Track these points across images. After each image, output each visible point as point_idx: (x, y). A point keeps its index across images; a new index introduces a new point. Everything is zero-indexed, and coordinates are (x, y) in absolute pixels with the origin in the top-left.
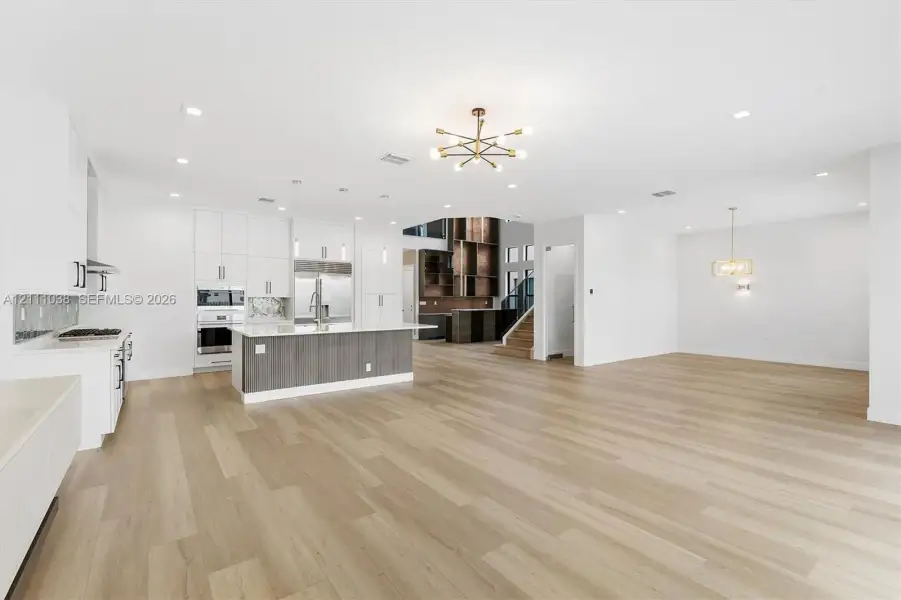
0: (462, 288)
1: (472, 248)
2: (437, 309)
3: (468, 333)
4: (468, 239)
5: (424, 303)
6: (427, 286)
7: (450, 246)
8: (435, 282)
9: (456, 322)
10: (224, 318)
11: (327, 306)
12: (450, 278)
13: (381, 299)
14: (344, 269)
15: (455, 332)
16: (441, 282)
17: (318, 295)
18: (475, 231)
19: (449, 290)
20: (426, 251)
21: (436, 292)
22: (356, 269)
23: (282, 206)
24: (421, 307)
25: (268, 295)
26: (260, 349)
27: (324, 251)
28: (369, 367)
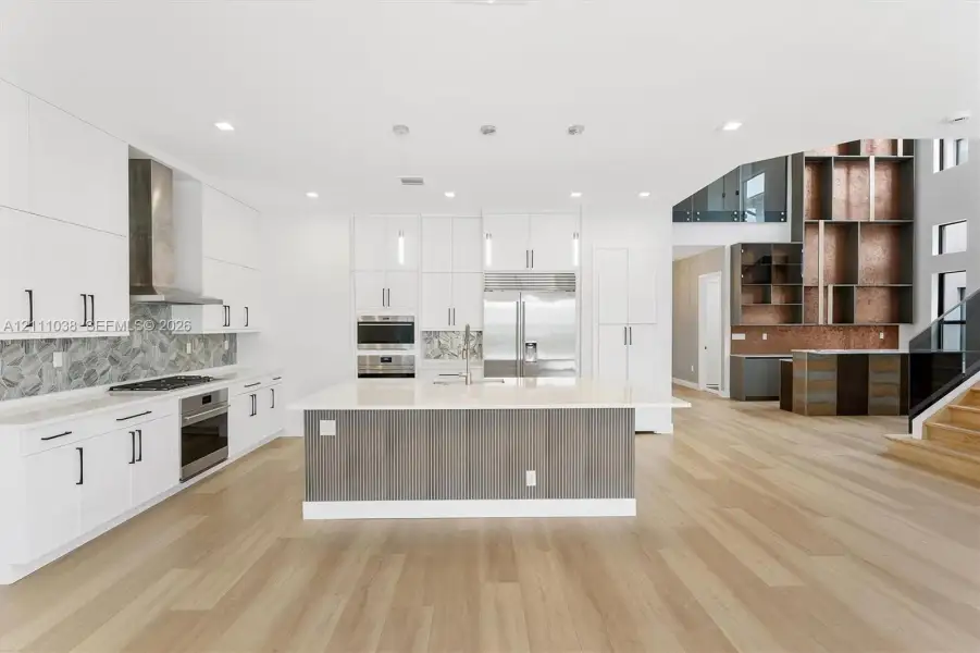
0: (823, 308)
1: (847, 233)
2: (767, 347)
3: (831, 397)
4: (838, 215)
5: (742, 337)
6: (745, 308)
7: (796, 234)
8: (765, 300)
9: (801, 374)
10: (390, 360)
11: (535, 345)
12: (796, 293)
13: (628, 333)
14: (566, 284)
15: (800, 396)
16: (776, 298)
17: (520, 327)
18: (854, 201)
19: (793, 313)
20: (745, 246)
21: (768, 318)
22: (582, 284)
23: (449, 191)
24: (734, 343)
25: (452, 328)
26: (328, 428)
27: (530, 257)
28: (531, 478)
